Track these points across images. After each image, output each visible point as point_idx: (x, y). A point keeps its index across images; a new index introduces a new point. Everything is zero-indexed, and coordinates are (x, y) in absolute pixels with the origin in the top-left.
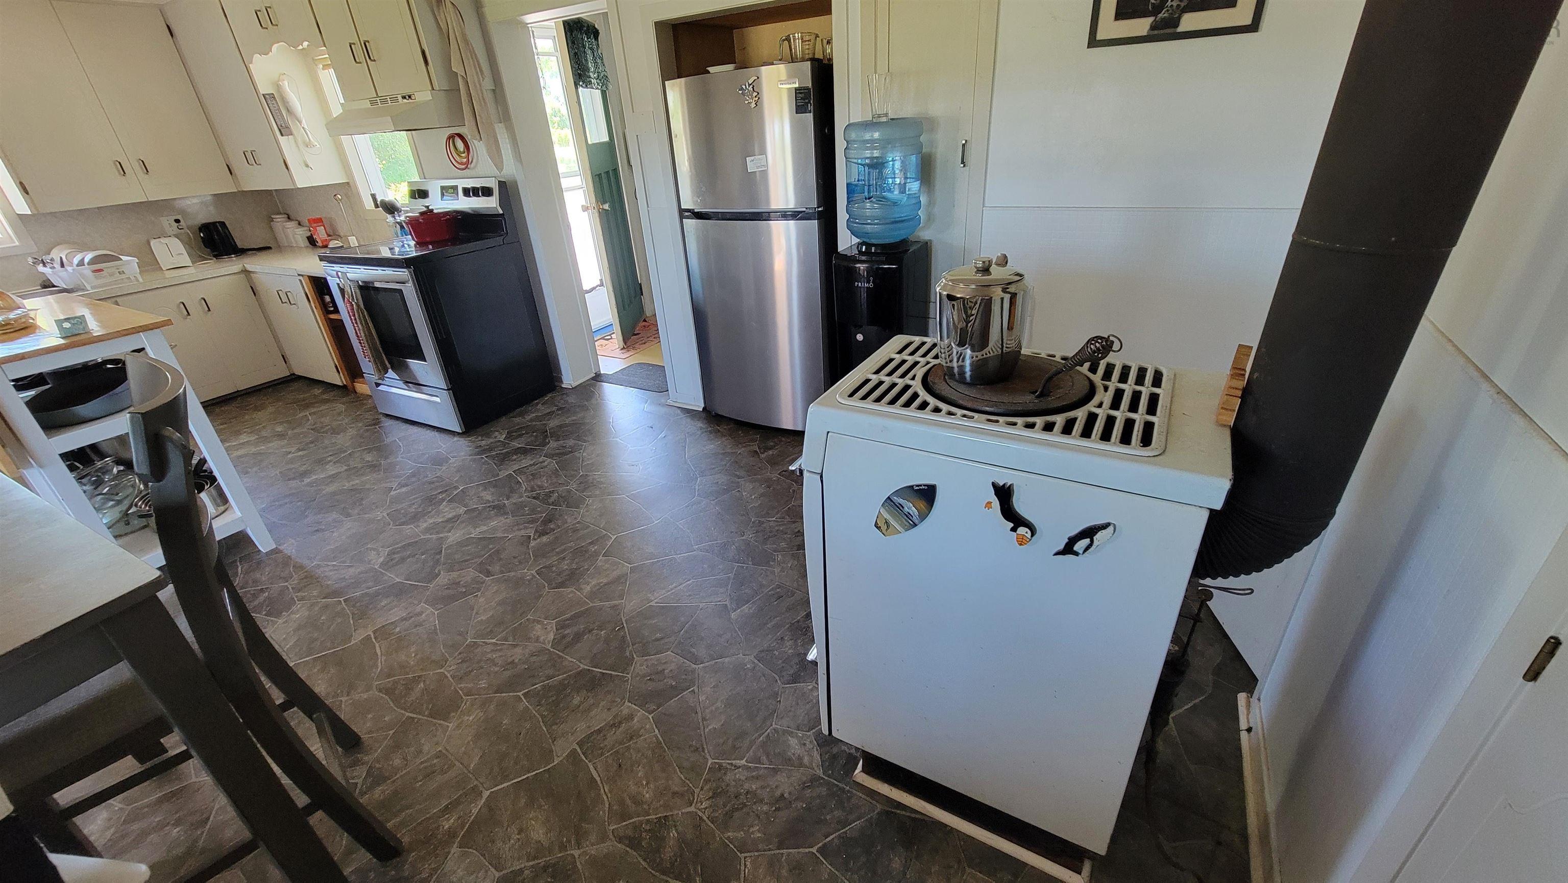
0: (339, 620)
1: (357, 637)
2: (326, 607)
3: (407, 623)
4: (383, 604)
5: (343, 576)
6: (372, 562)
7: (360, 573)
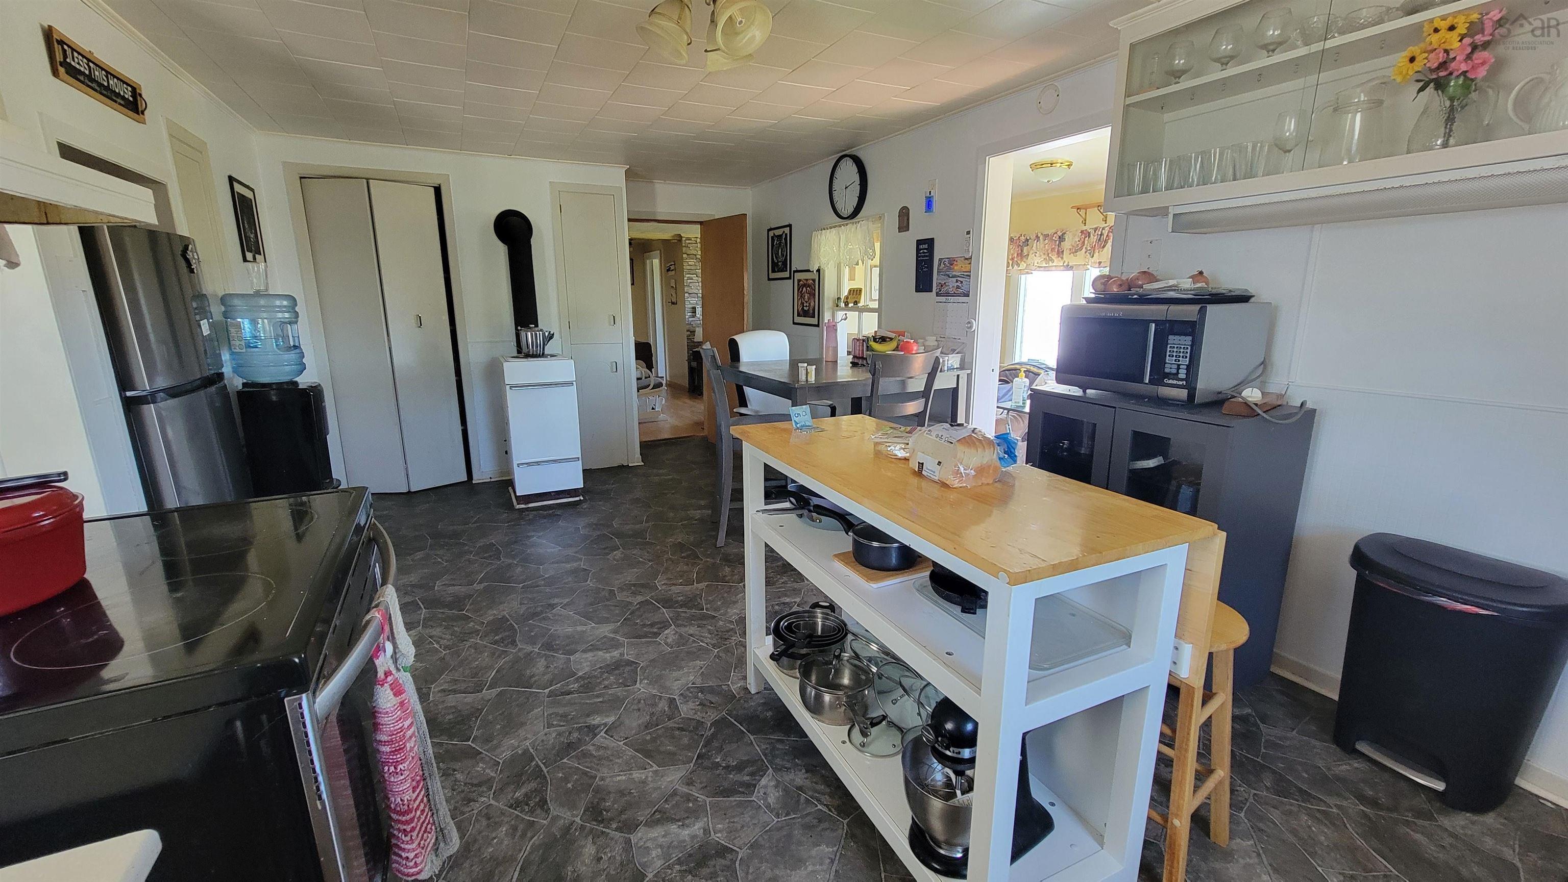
0: (710, 598)
1: (702, 585)
2: (715, 610)
3: (674, 582)
4: (682, 598)
5: (698, 629)
6: (674, 632)
7: (685, 626)
